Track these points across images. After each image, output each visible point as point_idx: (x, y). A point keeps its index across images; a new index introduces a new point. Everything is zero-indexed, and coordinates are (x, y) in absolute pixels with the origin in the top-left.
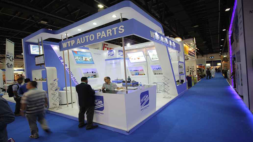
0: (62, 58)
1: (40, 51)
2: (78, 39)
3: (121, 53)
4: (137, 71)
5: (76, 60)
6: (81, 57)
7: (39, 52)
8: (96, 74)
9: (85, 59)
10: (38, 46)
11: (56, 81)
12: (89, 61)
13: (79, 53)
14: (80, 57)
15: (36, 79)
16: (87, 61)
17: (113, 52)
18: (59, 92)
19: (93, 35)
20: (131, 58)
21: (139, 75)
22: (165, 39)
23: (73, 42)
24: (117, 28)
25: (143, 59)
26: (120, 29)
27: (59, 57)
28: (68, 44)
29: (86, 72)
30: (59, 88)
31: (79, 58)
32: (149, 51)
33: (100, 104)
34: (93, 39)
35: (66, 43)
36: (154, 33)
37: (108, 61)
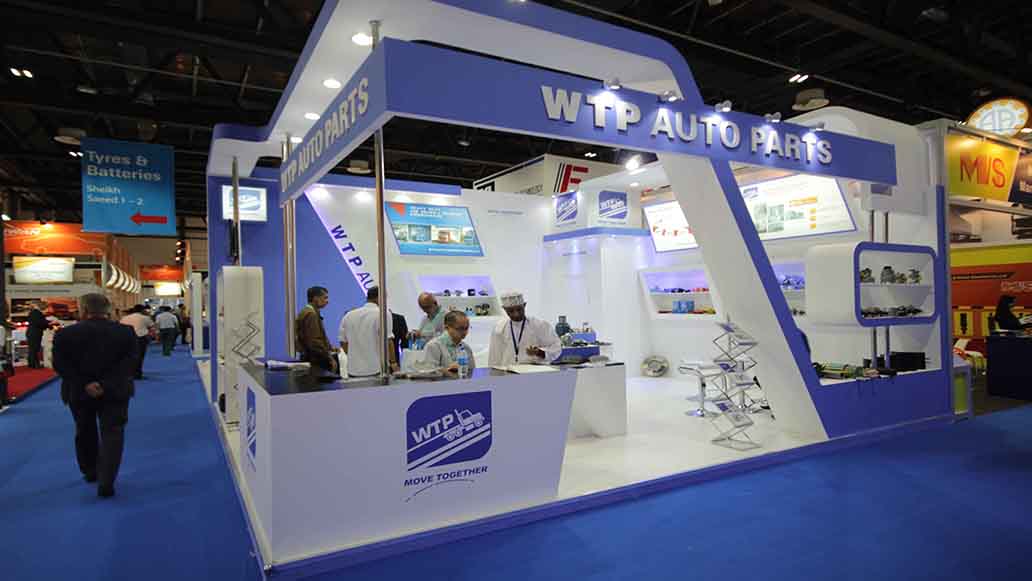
0: (342, 232)
3: (612, 207)
4: (681, 291)
5: (397, 239)
6: (421, 226)
8: (490, 298)
9: (440, 237)
12: (457, 244)
13: (414, 212)
14: (414, 226)
16: (451, 242)
17: (573, 202)
19: (320, 133)
20: (660, 229)
21: (692, 311)
22: (703, 122)
23: (294, 167)
24: (356, 91)
26: (360, 93)
27: (331, 230)
29: (443, 291)
31: (414, 233)
34: (321, 149)
36: (578, 96)
37: (555, 242)
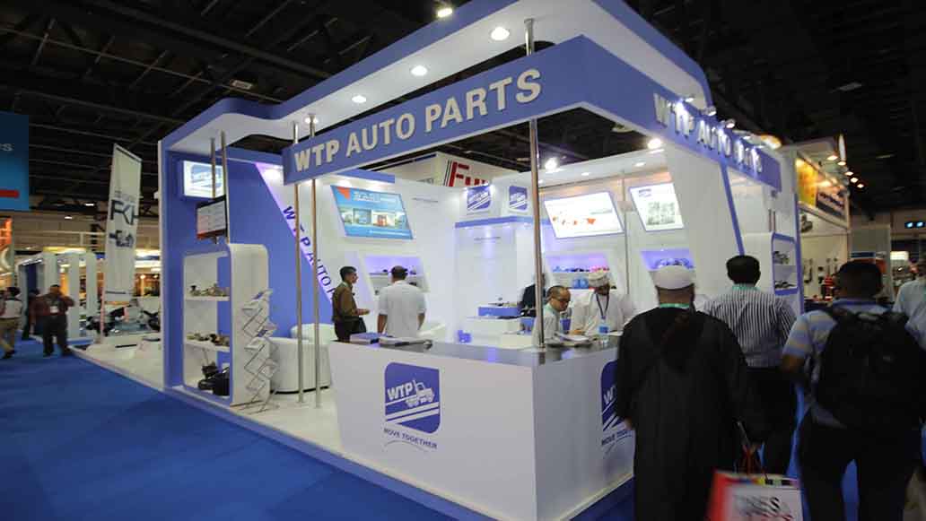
0: (292, 213)
1: (214, 186)
2: (353, 136)
3: (518, 199)
4: (581, 270)
5: (344, 221)
6: (363, 210)
7: (211, 189)
8: (420, 278)
9: (379, 221)
10: (210, 166)
11: (262, 298)
12: (392, 227)
13: (357, 196)
14: (360, 210)
15: (197, 289)
16: (386, 226)
18: (271, 343)
19: (409, 116)
20: (561, 219)
22: (717, 136)
23: (333, 147)
24: (509, 80)
25: (610, 223)
26: (521, 84)
27: (282, 210)
28: (313, 156)
29: (381, 270)
30: (273, 328)
31: (357, 216)
32: (635, 192)
33: (423, 401)
34: (411, 132)
35: (308, 151)
36: (669, 105)
37: (466, 228)
